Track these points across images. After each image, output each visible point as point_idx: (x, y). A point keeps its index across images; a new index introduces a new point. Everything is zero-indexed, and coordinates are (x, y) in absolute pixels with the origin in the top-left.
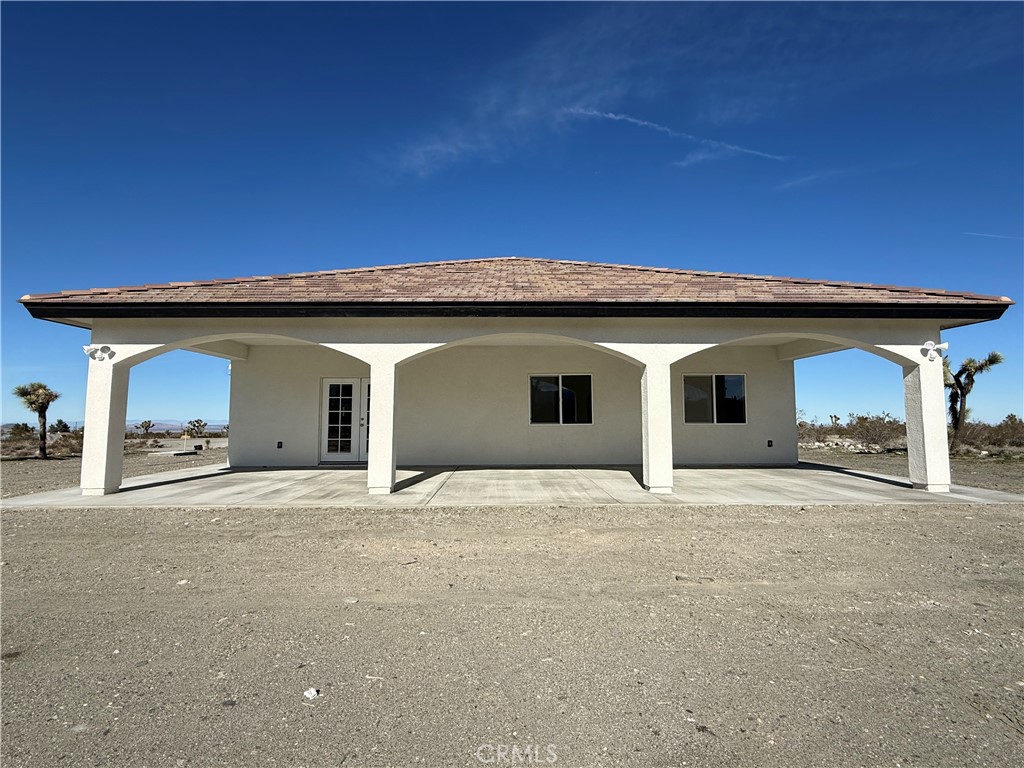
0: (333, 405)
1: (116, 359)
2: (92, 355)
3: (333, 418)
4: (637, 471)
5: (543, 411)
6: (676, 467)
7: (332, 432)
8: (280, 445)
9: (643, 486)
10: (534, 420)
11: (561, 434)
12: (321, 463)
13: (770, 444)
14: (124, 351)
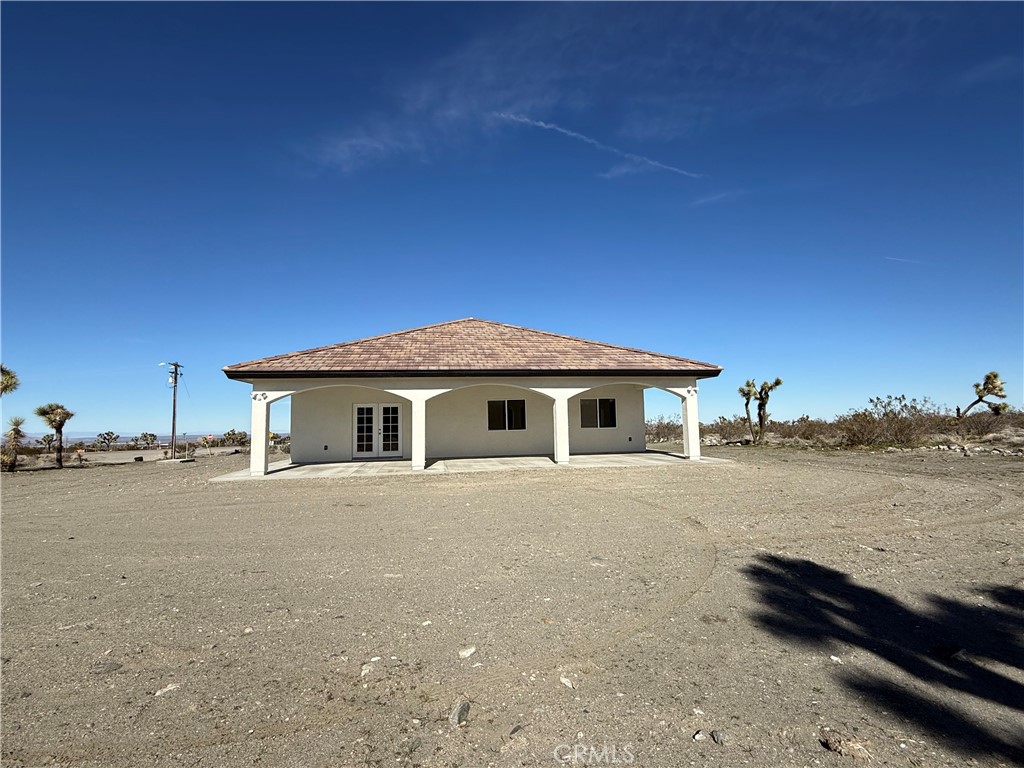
0: (360, 421)
1: (268, 400)
2: (255, 398)
3: (360, 430)
4: (552, 457)
5: (496, 422)
6: (570, 454)
7: (360, 439)
8: (326, 448)
9: (555, 462)
10: (490, 428)
11: (507, 435)
12: (355, 459)
13: (630, 439)
14: (272, 395)
